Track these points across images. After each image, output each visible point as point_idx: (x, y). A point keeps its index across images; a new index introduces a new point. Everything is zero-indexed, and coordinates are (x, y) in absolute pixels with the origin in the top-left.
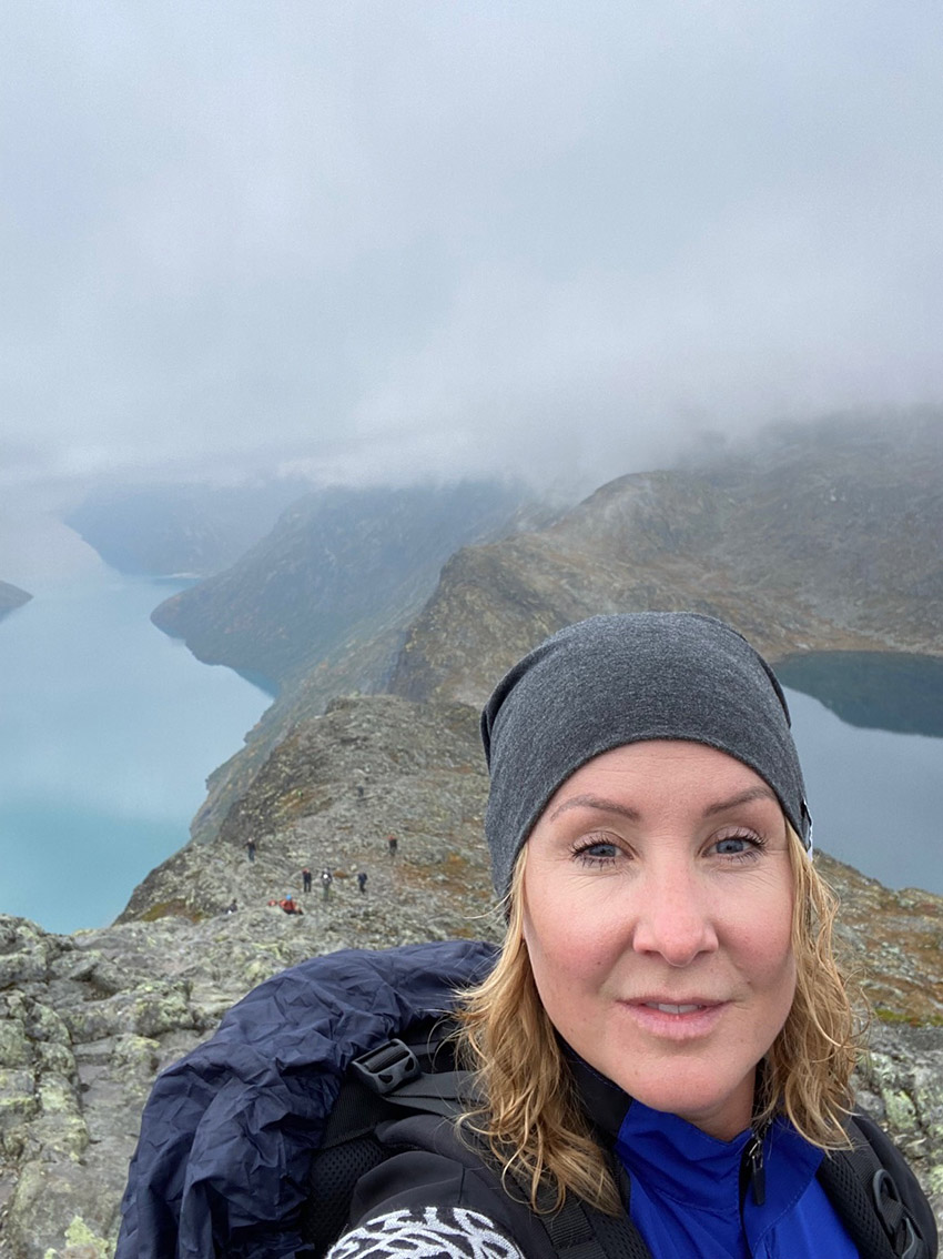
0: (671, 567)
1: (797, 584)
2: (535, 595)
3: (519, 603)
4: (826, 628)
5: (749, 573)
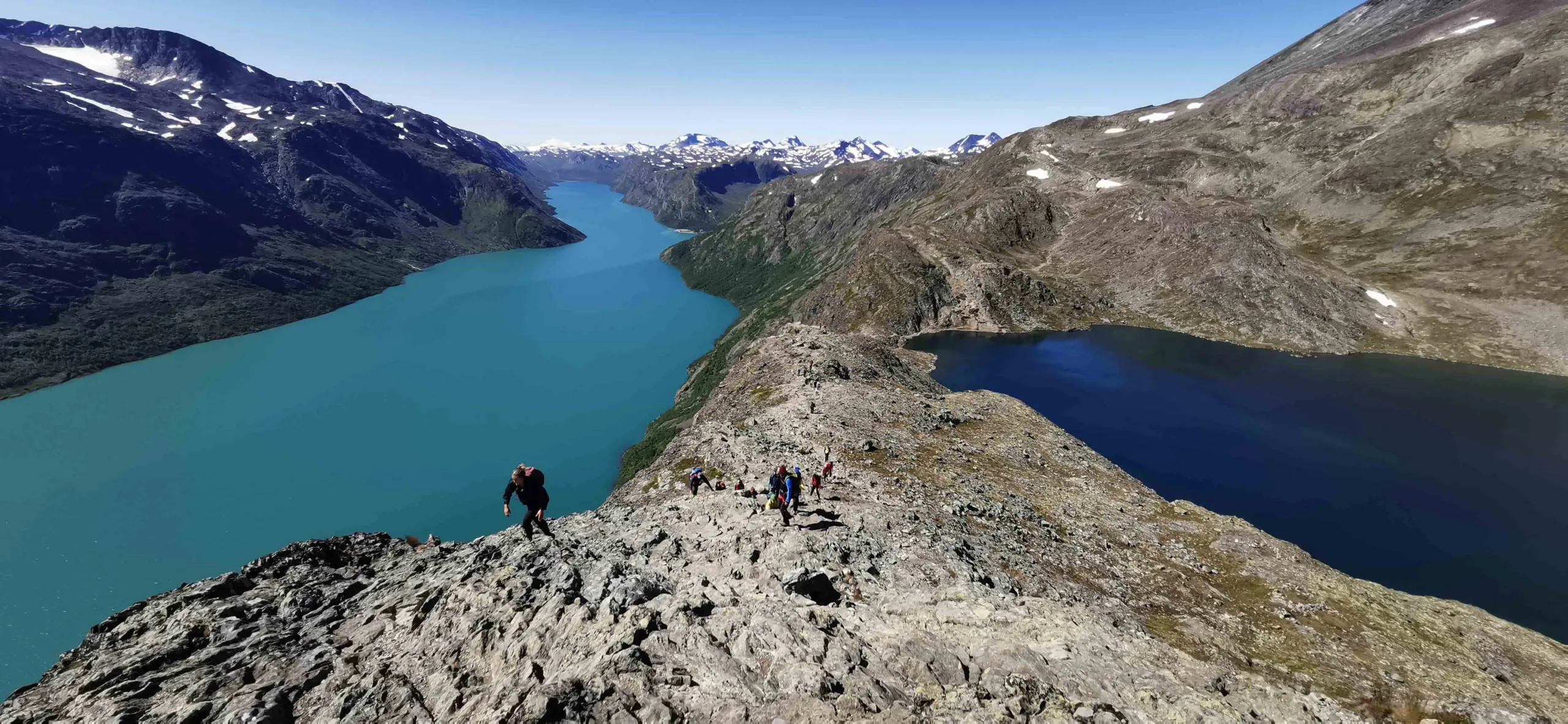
1: (1107, 277)
5: (1072, 266)
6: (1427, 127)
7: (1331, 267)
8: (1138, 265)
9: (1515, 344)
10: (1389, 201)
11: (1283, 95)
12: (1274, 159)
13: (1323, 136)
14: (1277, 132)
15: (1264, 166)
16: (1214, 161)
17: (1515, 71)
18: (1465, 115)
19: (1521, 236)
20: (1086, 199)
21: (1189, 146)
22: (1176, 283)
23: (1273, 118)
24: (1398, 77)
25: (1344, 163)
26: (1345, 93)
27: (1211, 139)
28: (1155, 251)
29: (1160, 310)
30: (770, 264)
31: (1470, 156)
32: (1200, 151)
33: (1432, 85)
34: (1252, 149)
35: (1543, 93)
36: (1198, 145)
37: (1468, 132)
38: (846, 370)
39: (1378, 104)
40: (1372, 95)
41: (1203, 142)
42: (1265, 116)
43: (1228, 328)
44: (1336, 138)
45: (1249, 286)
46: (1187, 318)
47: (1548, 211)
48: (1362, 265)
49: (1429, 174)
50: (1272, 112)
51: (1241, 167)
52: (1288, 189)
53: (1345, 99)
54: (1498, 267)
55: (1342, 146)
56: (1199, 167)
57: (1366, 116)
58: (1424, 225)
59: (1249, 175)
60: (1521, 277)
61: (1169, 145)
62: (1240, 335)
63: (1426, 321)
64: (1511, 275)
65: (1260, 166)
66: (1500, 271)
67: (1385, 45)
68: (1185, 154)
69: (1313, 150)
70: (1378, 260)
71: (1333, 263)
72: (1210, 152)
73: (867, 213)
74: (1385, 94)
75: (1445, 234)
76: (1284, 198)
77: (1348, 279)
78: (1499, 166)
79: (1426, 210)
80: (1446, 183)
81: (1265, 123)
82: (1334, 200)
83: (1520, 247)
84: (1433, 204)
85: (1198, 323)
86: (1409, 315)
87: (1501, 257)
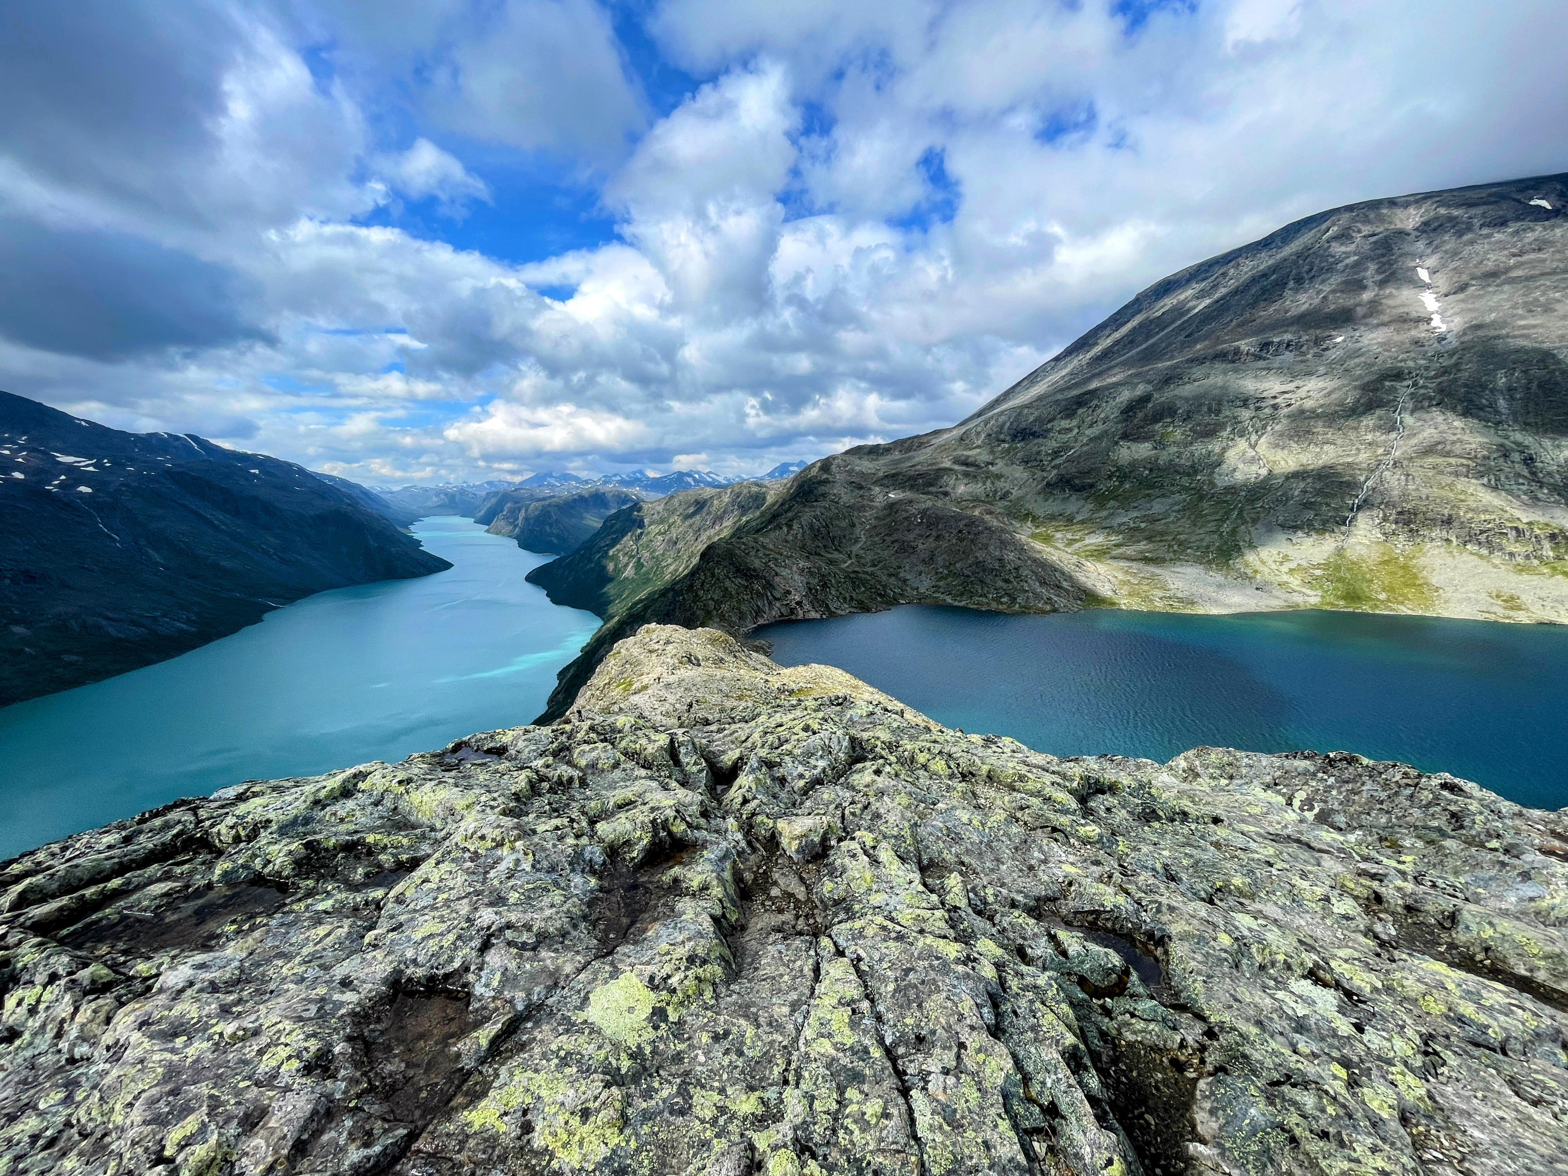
0: (829, 556)
1: (900, 567)
2: (755, 570)
3: (745, 574)
4: (915, 593)
5: (873, 561)
6: (1104, 444)
7: (1057, 548)
8: (922, 556)
9: (1180, 595)
10: (1088, 497)
11: (1008, 424)
12: (1007, 471)
13: (1039, 453)
14: (1008, 451)
15: (1002, 476)
16: (966, 475)
17: (1150, 405)
18: (1125, 436)
19: (1171, 519)
20: (876, 507)
21: (947, 464)
22: (952, 568)
23: (1004, 441)
24: (1080, 411)
25: (1055, 472)
26: (1049, 421)
27: (963, 458)
28: (933, 545)
29: (941, 590)
30: (626, 579)
31: (1134, 465)
32: (956, 467)
33: (1102, 415)
34: (992, 464)
35: (1169, 420)
36: (954, 463)
37: (1129, 448)
38: (697, 659)
39: (1070, 430)
40: (1065, 424)
41: (957, 461)
42: (998, 440)
43: (993, 599)
44: (1048, 454)
45: (1004, 567)
46: (962, 594)
47: (1185, 501)
48: (1078, 545)
49: (1110, 477)
50: (1002, 437)
51: (987, 478)
52: (1020, 493)
53: (1049, 426)
54: (1161, 541)
55: (1053, 459)
56: (957, 479)
57: (1065, 437)
58: (1113, 514)
59: (993, 483)
60: (1175, 547)
61: (934, 464)
62: (1002, 603)
63: (1125, 583)
64: (1170, 546)
65: (999, 477)
66: (1161, 544)
67: (1069, 388)
68: (945, 469)
69: (1034, 464)
70: (1087, 542)
71: (1059, 545)
72: (964, 468)
73: (705, 530)
74: (1074, 423)
75: (1126, 520)
76: (1020, 499)
77: (1070, 556)
78: (1151, 470)
79: (1112, 503)
80: (1122, 483)
81: (999, 445)
82: (1051, 500)
83: (1172, 526)
84: (1115, 498)
85: (971, 597)
86: (1112, 579)
87: (1162, 534)
